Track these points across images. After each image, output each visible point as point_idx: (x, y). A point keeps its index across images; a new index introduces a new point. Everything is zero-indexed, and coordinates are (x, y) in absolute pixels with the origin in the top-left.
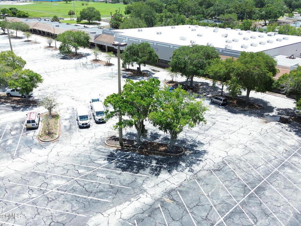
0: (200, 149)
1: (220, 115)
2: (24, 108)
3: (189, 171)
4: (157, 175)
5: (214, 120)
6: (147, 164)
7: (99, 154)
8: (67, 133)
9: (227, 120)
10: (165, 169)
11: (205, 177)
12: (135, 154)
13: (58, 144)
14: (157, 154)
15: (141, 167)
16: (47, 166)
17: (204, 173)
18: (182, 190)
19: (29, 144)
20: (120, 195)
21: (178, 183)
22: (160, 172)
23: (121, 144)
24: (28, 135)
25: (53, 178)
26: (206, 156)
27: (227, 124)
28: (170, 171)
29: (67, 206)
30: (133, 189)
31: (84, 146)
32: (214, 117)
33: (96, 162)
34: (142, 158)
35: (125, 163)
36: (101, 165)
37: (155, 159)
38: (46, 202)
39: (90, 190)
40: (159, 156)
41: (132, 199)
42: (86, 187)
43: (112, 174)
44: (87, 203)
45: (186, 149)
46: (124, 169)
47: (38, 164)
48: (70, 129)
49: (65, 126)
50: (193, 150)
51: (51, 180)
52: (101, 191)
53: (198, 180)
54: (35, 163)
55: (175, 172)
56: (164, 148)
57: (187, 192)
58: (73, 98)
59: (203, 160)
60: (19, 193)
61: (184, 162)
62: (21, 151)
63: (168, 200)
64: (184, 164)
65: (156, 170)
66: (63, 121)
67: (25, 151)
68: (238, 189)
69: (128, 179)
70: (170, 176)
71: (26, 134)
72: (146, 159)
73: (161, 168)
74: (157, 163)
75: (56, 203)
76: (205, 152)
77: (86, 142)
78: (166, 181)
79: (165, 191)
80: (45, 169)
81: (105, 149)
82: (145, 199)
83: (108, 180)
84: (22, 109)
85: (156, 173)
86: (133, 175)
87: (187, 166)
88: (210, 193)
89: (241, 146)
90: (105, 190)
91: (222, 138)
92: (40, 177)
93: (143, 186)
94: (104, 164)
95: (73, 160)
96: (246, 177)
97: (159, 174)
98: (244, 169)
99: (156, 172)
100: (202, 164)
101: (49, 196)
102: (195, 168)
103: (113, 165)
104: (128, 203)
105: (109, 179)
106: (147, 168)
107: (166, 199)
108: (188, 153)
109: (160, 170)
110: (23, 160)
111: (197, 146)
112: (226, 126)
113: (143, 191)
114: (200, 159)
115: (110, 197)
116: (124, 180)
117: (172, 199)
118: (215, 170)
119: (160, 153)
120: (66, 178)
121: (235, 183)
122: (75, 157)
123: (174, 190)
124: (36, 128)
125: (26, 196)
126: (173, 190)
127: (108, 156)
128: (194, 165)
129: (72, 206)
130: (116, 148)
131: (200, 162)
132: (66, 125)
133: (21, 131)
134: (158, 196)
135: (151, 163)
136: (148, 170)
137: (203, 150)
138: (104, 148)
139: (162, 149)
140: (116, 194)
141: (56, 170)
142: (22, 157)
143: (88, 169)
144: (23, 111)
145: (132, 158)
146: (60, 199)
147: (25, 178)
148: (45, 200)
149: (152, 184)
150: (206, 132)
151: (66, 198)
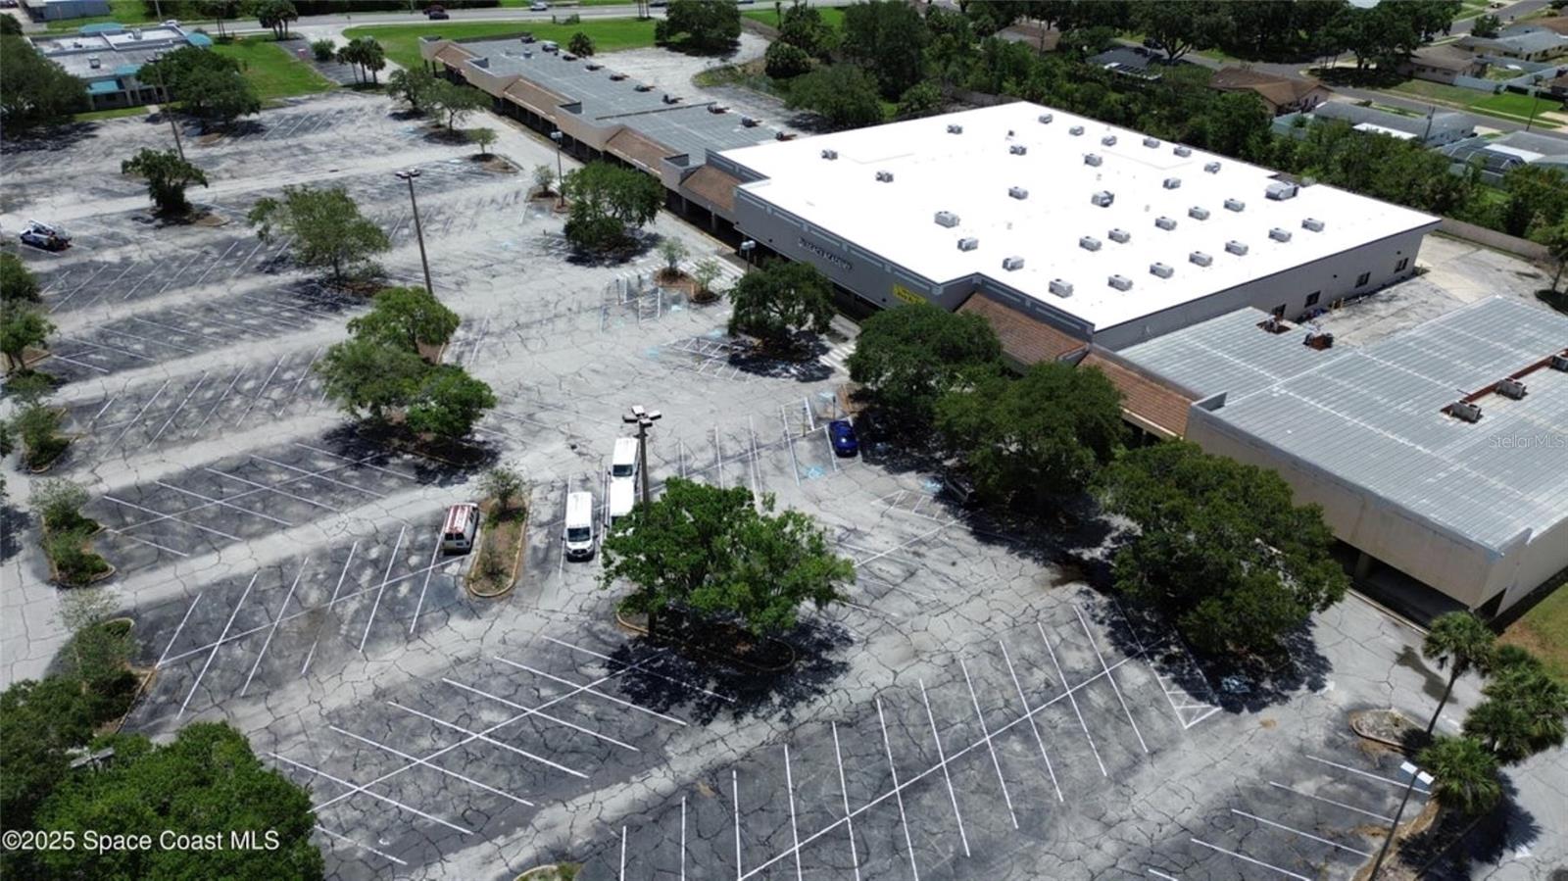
0: (834, 657)
1: (945, 544)
2: (445, 472)
3: (782, 720)
4: (706, 722)
5: (916, 562)
6: (692, 690)
7: (594, 649)
8: (535, 572)
9: (954, 564)
10: (729, 706)
11: (810, 739)
12: (674, 657)
13: (509, 608)
14: (727, 663)
15: (678, 696)
16: (477, 671)
17: (814, 728)
18: (747, 767)
19: (446, 601)
20: (610, 764)
21: (742, 750)
22: (714, 715)
23: (651, 625)
24: (447, 570)
25: (483, 704)
26: (841, 680)
27: (945, 578)
28: (737, 716)
29: (502, 777)
30: (643, 752)
31: (567, 619)
32: (923, 549)
33: (582, 669)
34: (688, 670)
35: (644, 681)
36: (591, 679)
37: (718, 676)
38: (463, 763)
39: (551, 745)
40: (730, 670)
41: (634, 778)
42: (548, 735)
43: (608, 709)
44: (540, 776)
45: (802, 652)
46: (638, 699)
47: (459, 661)
48: (546, 559)
49: (535, 549)
50: (818, 657)
51: (480, 708)
52: (575, 751)
53: (792, 746)
54: (451, 658)
55: (749, 718)
56: (746, 648)
57: (754, 775)
58: (573, 442)
59: (829, 691)
60: (414, 735)
61: (780, 693)
62: (427, 618)
63: (704, 789)
64: (777, 699)
65: (708, 707)
66: (532, 530)
67: (435, 621)
68: (867, 781)
69: (638, 727)
70: (733, 729)
71: (443, 567)
72: (696, 673)
73: (721, 702)
74: (716, 690)
75: (481, 767)
76: (844, 667)
77: (572, 609)
78: (719, 742)
79: (707, 767)
80: (471, 680)
81: (611, 635)
82: (660, 781)
83: (596, 724)
84: (440, 477)
85: (705, 716)
86: (652, 716)
87: (782, 705)
88: (801, 783)
89: (940, 660)
90: (585, 748)
91: (906, 627)
92: (460, 699)
93: (667, 748)
94: (600, 678)
95: (534, 658)
96: (903, 752)
97: (709, 721)
98: (911, 729)
99: (706, 714)
100: (821, 702)
101: (470, 750)
102: (801, 712)
103: (618, 683)
104: (622, 785)
105: (599, 720)
106: (690, 699)
107: (702, 787)
108: (800, 666)
109: (717, 709)
110: (429, 648)
111: (830, 648)
112: (939, 585)
113: (662, 760)
114: (821, 687)
115: (590, 767)
116: (630, 728)
117: (716, 790)
118: (840, 724)
119: (735, 661)
120: (510, 707)
121: (870, 763)
122: (539, 651)
123: (728, 766)
124: (467, 551)
125: (425, 743)
126: (726, 766)
127: (614, 655)
128: (801, 704)
129: (511, 779)
130: (636, 634)
131: (820, 698)
132: (538, 544)
133: (431, 556)
134: (687, 777)
135: (703, 687)
136: (691, 705)
137: (841, 660)
138: (610, 629)
139: (743, 648)
140: (603, 761)
141: (493, 682)
142: (429, 638)
143: (562, 689)
144: (442, 484)
145: (664, 670)
146: (491, 760)
147: (427, 697)
148: (461, 759)
149: (687, 746)
150: (877, 604)
151: (501, 758)
